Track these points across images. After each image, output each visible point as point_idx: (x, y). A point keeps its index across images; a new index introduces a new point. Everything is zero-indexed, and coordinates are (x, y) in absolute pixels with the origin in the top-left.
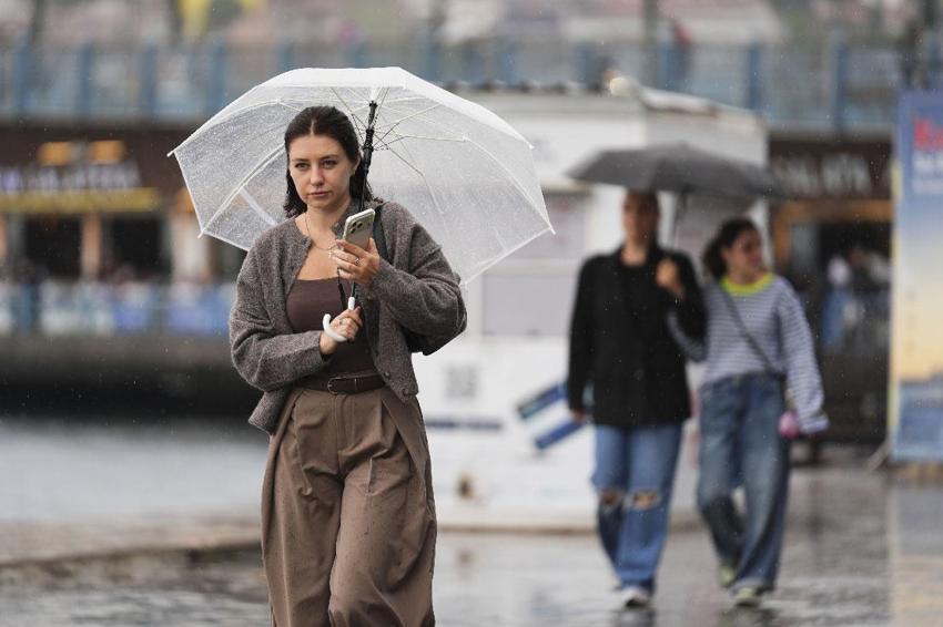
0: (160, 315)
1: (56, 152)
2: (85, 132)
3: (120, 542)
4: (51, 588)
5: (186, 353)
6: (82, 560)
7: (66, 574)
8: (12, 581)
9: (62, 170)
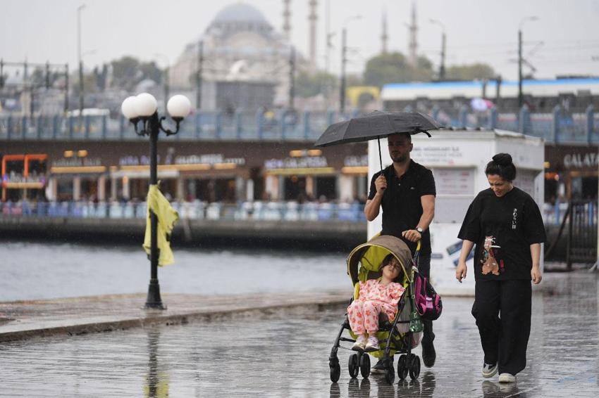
0: (335, 215)
1: (296, 153)
2: (308, 145)
3: (292, 301)
4: (263, 319)
5: (345, 228)
6: (276, 308)
7: (270, 313)
8: (249, 316)
9: (299, 158)
